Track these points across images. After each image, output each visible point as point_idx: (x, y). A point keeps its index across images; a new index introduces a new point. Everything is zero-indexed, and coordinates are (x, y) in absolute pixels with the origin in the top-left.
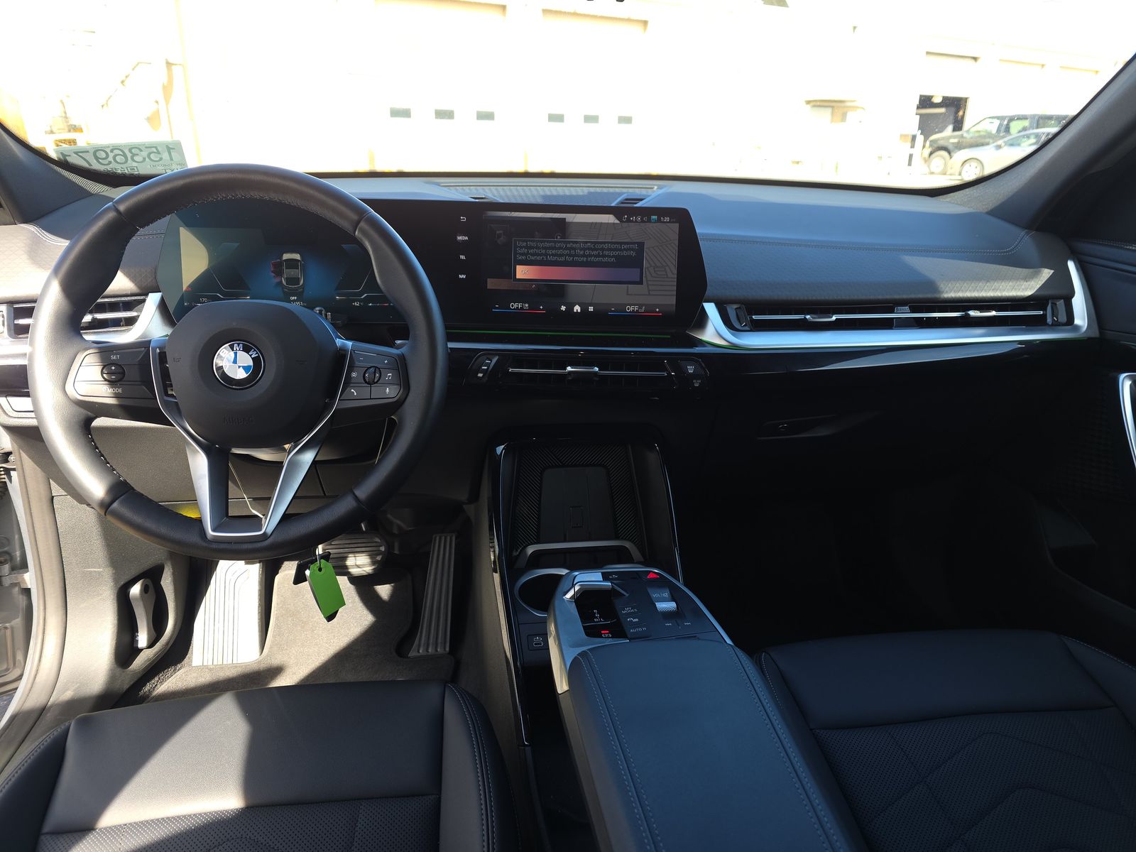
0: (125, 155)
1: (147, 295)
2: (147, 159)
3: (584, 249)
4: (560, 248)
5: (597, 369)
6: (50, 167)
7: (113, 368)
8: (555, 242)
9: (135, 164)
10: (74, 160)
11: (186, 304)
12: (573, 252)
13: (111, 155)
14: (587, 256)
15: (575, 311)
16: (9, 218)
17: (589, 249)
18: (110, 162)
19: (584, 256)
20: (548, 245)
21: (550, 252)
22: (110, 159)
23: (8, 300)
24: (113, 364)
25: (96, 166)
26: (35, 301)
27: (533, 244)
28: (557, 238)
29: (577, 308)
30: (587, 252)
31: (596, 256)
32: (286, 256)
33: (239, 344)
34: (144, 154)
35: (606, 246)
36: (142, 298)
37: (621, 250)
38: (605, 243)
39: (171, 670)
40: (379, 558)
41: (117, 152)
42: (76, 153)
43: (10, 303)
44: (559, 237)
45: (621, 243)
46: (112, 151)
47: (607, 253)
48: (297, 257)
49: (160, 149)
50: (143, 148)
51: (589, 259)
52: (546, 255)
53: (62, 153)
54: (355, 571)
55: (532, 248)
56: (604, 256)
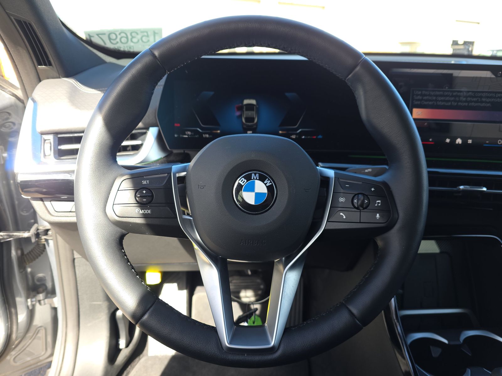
0: (127, 38)
1: (147, 129)
2: (140, 41)
3: (466, 97)
4: (447, 96)
5: (485, 189)
6: (81, 43)
7: (144, 192)
8: (444, 91)
9: (132, 44)
10: (96, 40)
11: (176, 136)
12: (457, 99)
13: (119, 37)
14: (468, 102)
15: (457, 142)
16: (56, 74)
17: (470, 96)
18: (117, 42)
19: (466, 101)
20: (438, 93)
21: (439, 98)
22: (118, 40)
23: (55, 132)
24: (144, 188)
25: (109, 45)
26: (83, 132)
27: (427, 93)
28: (445, 88)
29: (459, 141)
30: (469, 99)
31: (475, 102)
32: (246, 102)
33: (255, 174)
34: (139, 37)
35: (484, 95)
36: (144, 131)
37: (495, 98)
38: (483, 92)
39: (137, 359)
40: (260, 292)
41: (123, 35)
42: (98, 35)
43: (56, 133)
44: (447, 88)
45: (496, 93)
46: (120, 34)
47: (484, 100)
48: (253, 102)
49: (149, 33)
50: (139, 32)
51: (470, 104)
52: (436, 101)
53: (89, 35)
54: (245, 300)
55: (425, 95)
56: (482, 102)
